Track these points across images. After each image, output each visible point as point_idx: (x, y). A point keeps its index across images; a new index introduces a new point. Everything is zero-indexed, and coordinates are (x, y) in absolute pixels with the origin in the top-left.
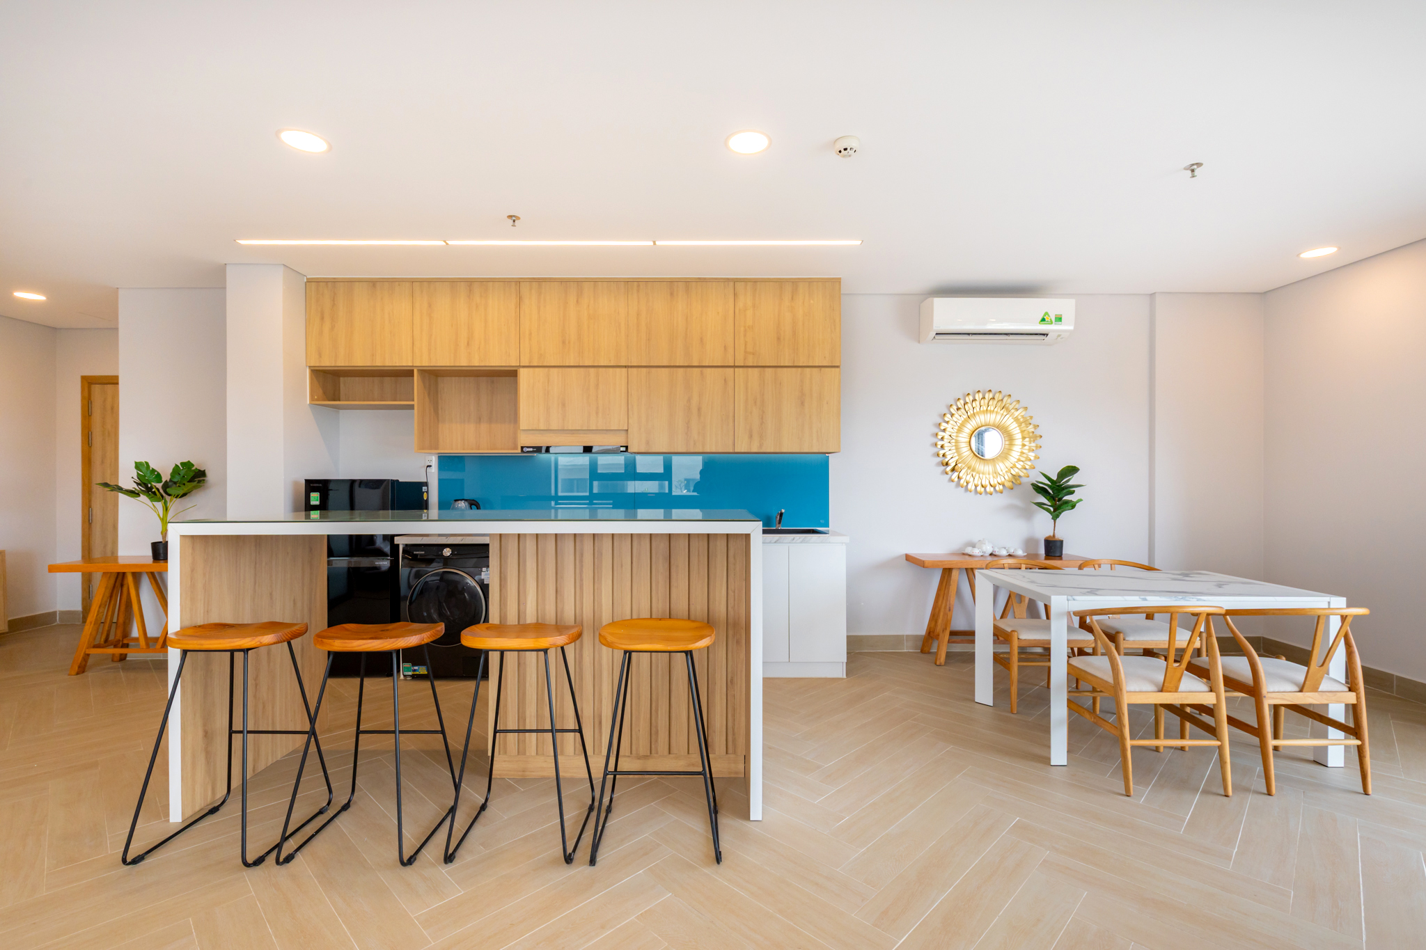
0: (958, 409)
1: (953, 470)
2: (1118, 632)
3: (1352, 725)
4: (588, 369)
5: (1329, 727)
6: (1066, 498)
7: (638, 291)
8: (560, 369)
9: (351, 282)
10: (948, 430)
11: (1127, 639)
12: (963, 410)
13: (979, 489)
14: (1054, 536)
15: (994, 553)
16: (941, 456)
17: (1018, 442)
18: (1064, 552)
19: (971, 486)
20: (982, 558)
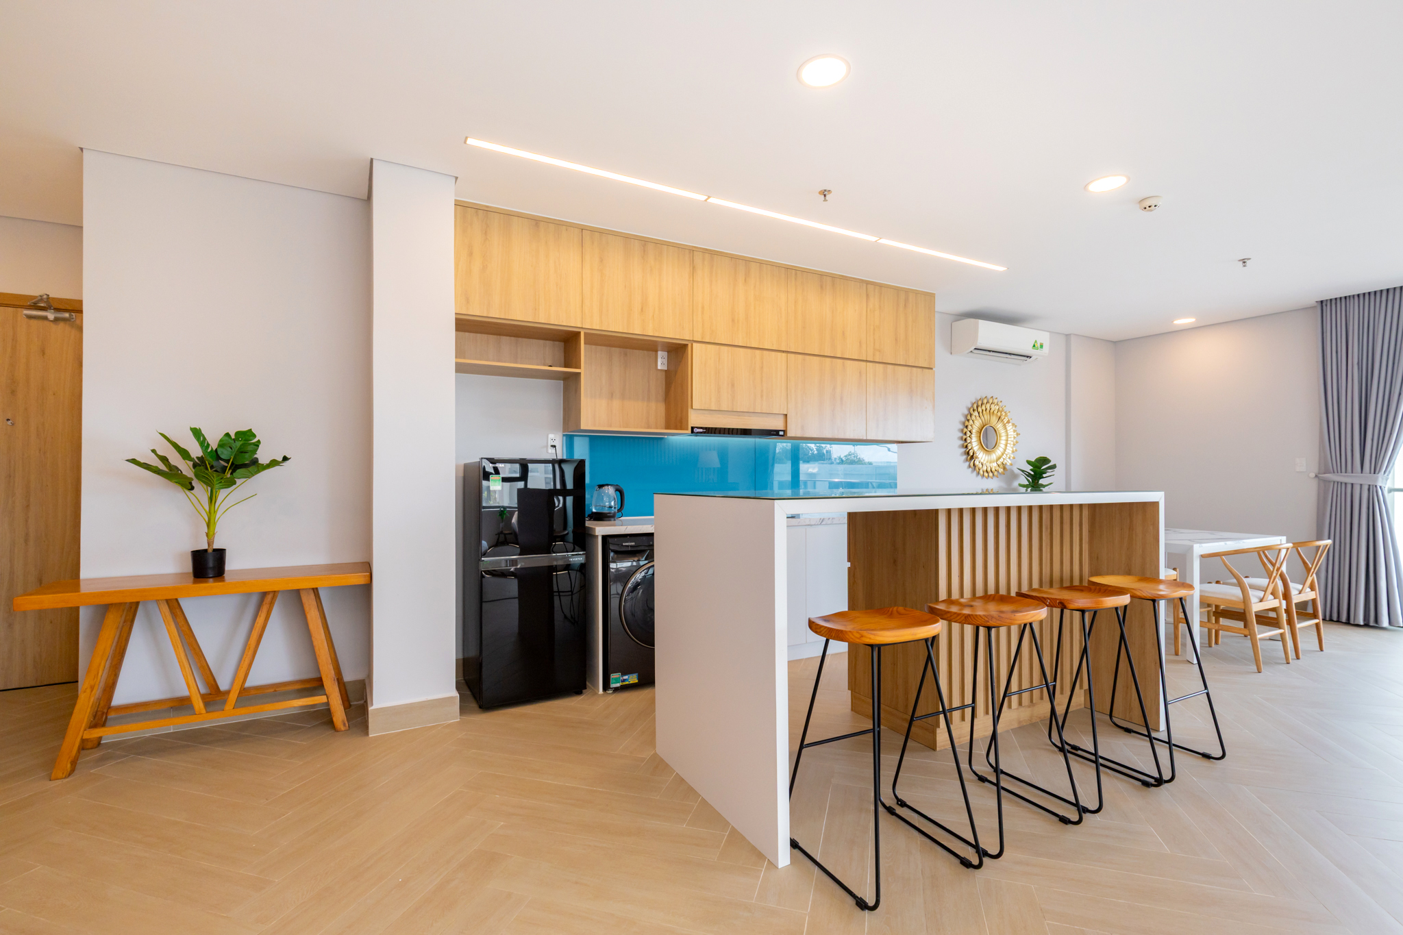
0: (974, 411)
1: (972, 458)
4: (754, 351)
7: (796, 279)
8: (730, 348)
9: (509, 215)
10: (969, 426)
12: (977, 412)
13: (985, 473)
16: (964, 447)
17: (1006, 438)
19: (981, 471)
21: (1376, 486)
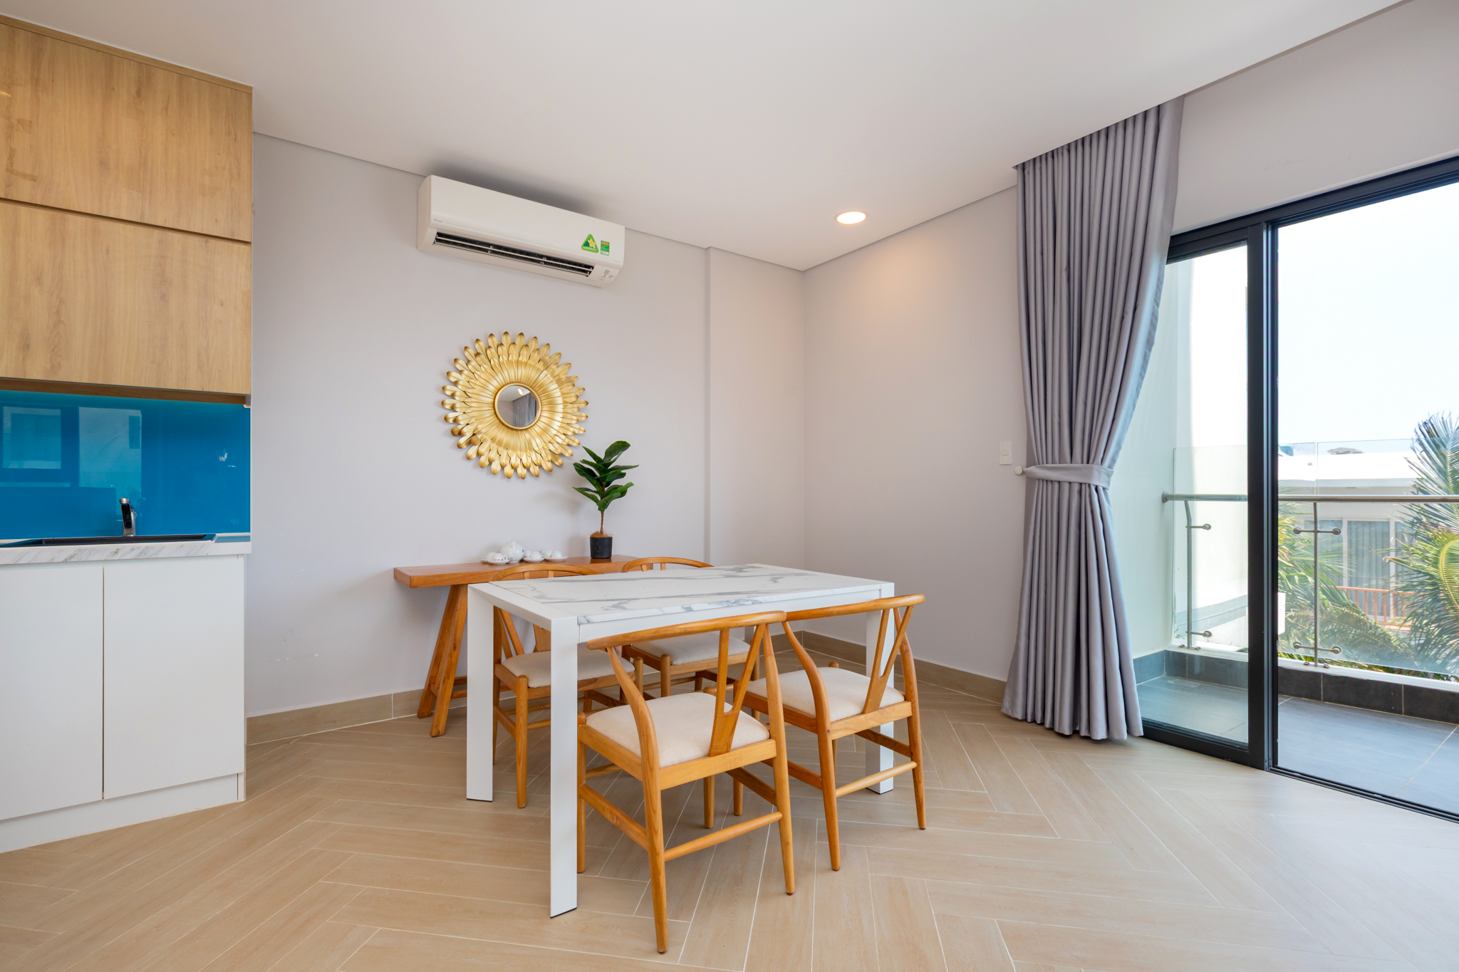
0: (477, 354)
1: (470, 443)
2: (664, 656)
3: (906, 742)
5: (881, 746)
6: (616, 482)
10: (461, 383)
11: (674, 663)
12: (483, 356)
13: (508, 470)
14: (602, 532)
15: (525, 559)
16: (451, 421)
17: (560, 408)
18: (613, 554)
19: (496, 466)
20: (507, 567)
21: (1089, 485)
